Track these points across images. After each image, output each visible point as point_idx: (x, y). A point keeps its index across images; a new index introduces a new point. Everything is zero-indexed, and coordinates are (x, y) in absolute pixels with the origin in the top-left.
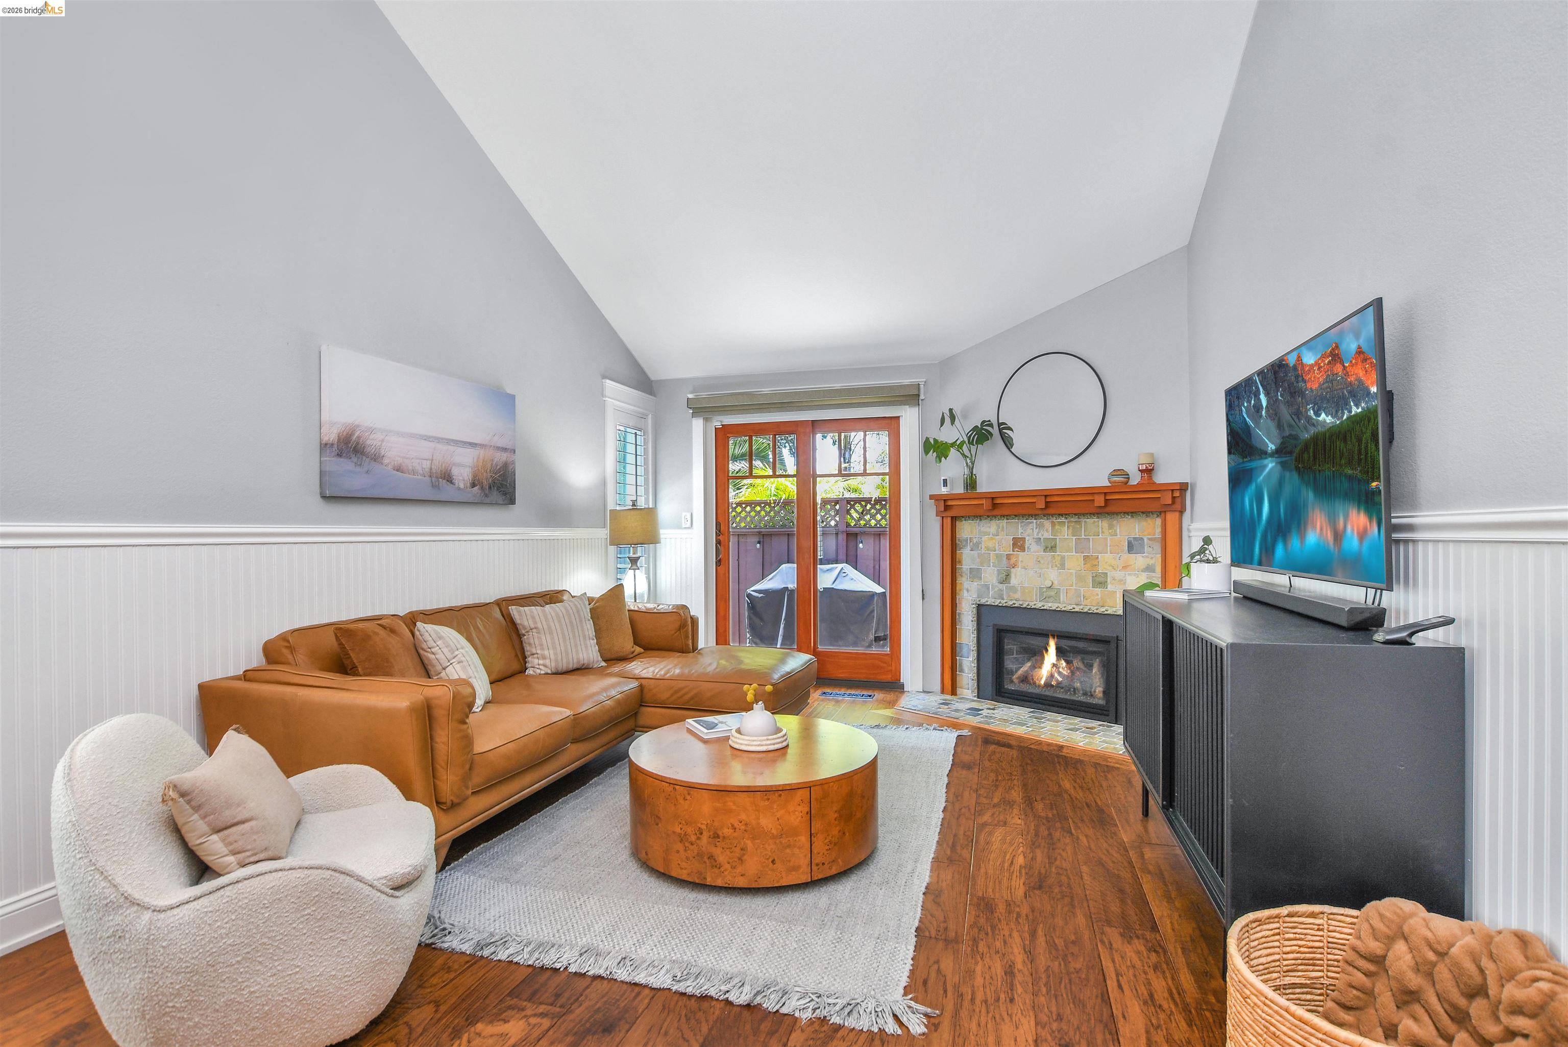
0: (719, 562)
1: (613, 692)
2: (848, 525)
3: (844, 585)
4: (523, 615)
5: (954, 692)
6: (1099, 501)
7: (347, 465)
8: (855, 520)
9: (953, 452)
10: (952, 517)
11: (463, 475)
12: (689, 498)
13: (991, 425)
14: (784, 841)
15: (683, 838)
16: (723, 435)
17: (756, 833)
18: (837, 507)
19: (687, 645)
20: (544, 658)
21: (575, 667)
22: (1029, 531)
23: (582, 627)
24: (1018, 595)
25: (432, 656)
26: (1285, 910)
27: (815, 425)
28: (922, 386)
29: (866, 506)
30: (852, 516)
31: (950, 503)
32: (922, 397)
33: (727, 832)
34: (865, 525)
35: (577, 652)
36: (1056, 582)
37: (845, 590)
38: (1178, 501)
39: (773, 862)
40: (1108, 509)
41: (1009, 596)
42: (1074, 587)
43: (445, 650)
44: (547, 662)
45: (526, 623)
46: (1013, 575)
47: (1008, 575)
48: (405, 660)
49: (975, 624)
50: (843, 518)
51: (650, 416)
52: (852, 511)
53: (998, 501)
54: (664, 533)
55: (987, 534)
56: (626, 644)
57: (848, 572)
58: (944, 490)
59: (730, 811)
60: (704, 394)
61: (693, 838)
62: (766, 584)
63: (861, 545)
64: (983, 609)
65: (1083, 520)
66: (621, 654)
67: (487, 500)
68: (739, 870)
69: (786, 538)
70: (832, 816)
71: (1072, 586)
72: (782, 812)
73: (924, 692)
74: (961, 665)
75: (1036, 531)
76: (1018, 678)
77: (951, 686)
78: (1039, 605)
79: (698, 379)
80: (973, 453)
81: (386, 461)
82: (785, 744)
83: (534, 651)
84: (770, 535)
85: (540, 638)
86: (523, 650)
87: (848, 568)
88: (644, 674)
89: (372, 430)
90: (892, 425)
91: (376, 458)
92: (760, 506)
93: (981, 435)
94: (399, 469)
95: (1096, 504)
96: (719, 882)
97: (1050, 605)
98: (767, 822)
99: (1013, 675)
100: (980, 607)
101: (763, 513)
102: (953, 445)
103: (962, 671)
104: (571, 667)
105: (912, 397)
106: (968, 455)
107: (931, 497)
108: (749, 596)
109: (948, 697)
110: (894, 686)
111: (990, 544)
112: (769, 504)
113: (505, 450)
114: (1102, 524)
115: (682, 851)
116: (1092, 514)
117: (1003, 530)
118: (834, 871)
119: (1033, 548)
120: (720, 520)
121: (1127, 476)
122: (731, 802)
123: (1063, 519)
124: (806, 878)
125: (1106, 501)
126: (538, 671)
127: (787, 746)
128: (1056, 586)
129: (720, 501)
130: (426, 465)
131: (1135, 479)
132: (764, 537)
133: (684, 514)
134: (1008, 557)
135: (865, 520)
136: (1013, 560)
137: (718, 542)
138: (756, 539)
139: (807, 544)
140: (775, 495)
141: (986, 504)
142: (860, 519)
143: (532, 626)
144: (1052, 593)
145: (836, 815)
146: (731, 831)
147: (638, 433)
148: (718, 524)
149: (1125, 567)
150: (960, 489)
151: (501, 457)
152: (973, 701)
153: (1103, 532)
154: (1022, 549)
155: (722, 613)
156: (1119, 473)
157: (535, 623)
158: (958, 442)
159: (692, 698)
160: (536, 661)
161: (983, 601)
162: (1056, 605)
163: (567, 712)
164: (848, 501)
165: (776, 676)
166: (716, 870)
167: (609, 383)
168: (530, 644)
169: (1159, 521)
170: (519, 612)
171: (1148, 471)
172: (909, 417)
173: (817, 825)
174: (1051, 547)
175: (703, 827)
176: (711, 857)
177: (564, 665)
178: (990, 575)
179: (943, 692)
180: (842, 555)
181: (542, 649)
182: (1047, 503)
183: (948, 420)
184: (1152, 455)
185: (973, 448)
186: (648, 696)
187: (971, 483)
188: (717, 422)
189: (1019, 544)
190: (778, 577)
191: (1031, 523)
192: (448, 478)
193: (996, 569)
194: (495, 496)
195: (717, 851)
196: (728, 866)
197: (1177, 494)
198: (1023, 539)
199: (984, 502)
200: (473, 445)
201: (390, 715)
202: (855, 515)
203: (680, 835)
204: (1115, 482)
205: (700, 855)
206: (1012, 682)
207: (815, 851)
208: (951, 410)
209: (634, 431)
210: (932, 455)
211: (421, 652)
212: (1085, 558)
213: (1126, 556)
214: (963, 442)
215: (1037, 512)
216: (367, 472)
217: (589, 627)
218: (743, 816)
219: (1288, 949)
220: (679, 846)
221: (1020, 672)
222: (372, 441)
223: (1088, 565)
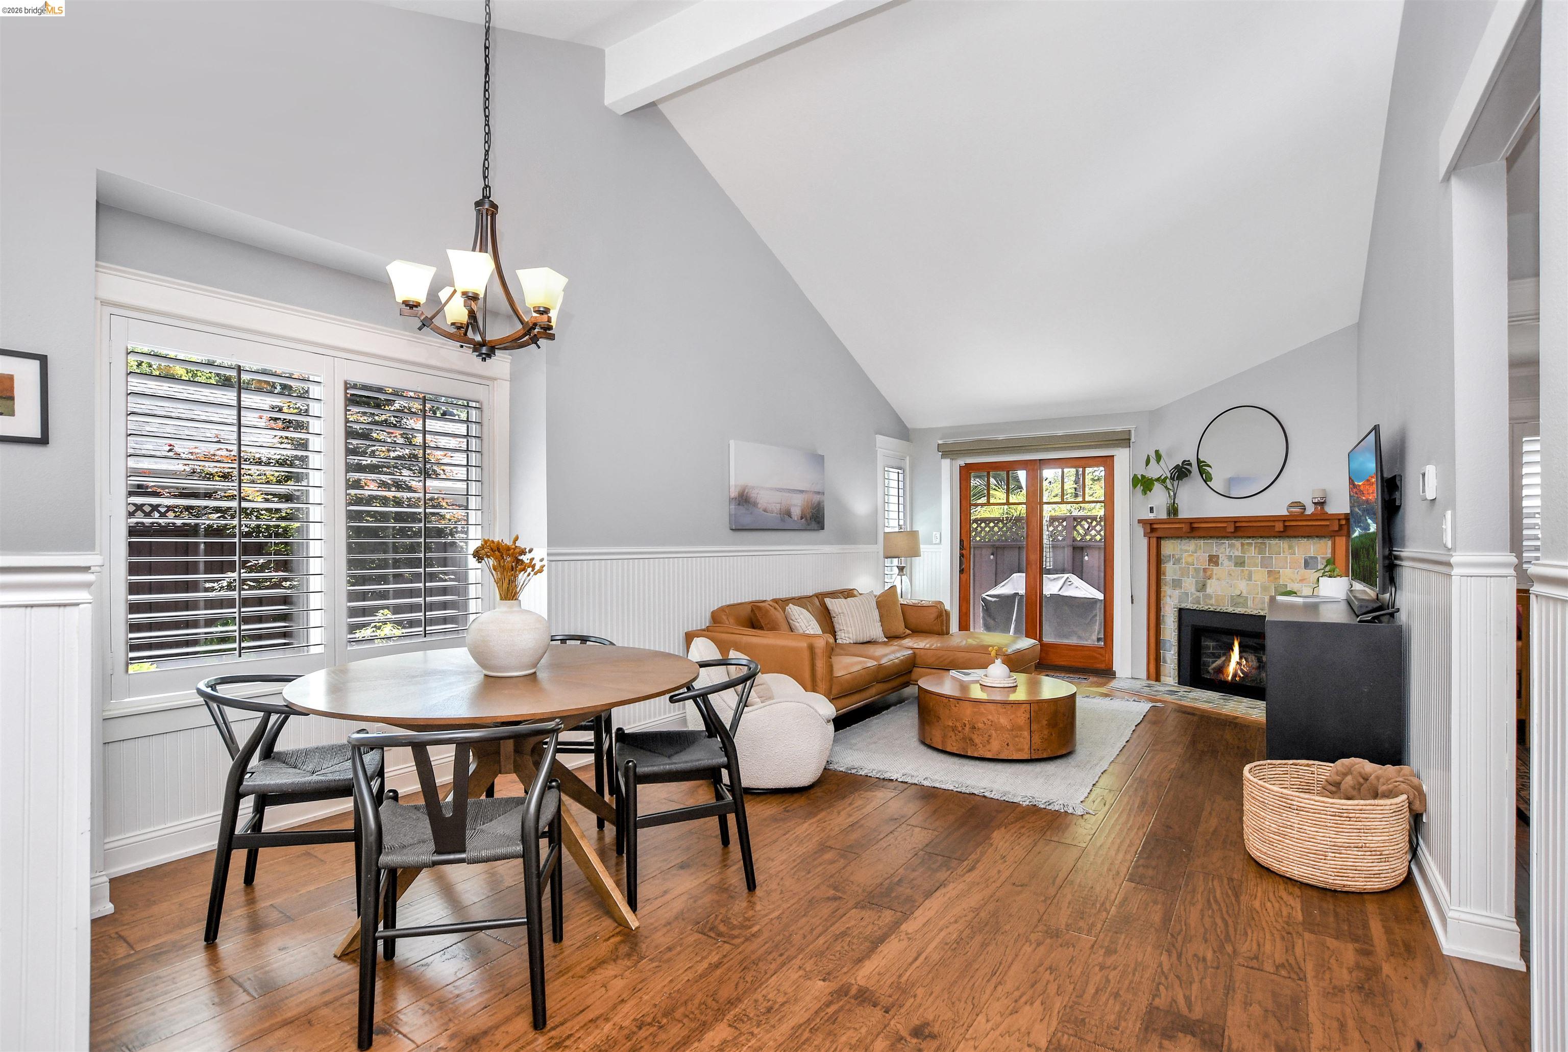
0: (961, 571)
1: (898, 655)
2: (1074, 540)
3: (1068, 592)
4: (833, 604)
5: (1158, 679)
6: (1279, 526)
7: (742, 510)
8: (1081, 534)
9: (1157, 486)
10: (1157, 538)
11: (796, 512)
12: (939, 520)
13: (1190, 465)
14: (1014, 733)
15: (954, 729)
16: (966, 472)
17: (999, 728)
18: (1065, 524)
19: (942, 630)
20: (848, 633)
21: (868, 640)
22: (1222, 550)
23: (872, 614)
24: (1213, 601)
25: (797, 624)
26: (1291, 762)
27: (1043, 463)
28: (1133, 432)
29: (1091, 523)
30: (1078, 531)
31: (1155, 526)
32: (1133, 439)
33: (981, 725)
34: (1090, 540)
35: (869, 630)
36: (1244, 592)
37: (1071, 597)
38: (1345, 528)
39: (1008, 744)
40: (1287, 534)
41: (1205, 602)
42: (1259, 596)
43: (805, 621)
44: (851, 636)
45: (836, 610)
46: (1208, 586)
47: (1204, 585)
48: (784, 625)
49: (1176, 624)
50: (1068, 533)
51: (908, 458)
52: (1079, 528)
53: (1196, 525)
54: (923, 548)
55: (1187, 551)
56: (900, 628)
57: (1073, 581)
58: (1151, 516)
59: (982, 714)
60: (950, 441)
61: (960, 729)
62: (998, 591)
63: (1086, 558)
64: (1183, 612)
65: (1267, 541)
66: (897, 634)
67: (809, 528)
68: (988, 747)
69: (1017, 550)
70: (1045, 722)
71: (1258, 594)
72: (1013, 716)
73: (1132, 678)
74: (1164, 658)
75: (1228, 550)
76: (1213, 669)
77: (1155, 674)
78: (1230, 610)
79: (946, 428)
80: (1175, 486)
81: (759, 506)
82: (1015, 684)
83: (842, 628)
84: (1004, 548)
85: (845, 620)
86: (833, 627)
87: (1074, 578)
88: (915, 646)
89: (753, 488)
90: (1107, 462)
91: (755, 504)
92: (994, 523)
93: (1181, 472)
94: (765, 511)
95: (1277, 529)
96: (976, 755)
97: (1239, 609)
98: (1003, 721)
99: (1209, 666)
100: (1181, 611)
101: (996, 529)
102: (1158, 480)
103: (1165, 662)
104: (865, 640)
105: (1124, 440)
106: (1171, 488)
107: (1140, 521)
108: (984, 600)
109: (1154, 683)
110: (1107, 673)
111: (1190, 560)
112: (1002, 521)
113: (818, 493)
114: (1283, 544)
115: (953, 737)
116: (1275, 537)
117: (1200, 548)
118: (1045, 756)
119: (1227, 563)
120: (963, 538)
121: (1304, 508)
122: (982, 708)
123: (1250, 541)
124: (1026, 756)
125: (1285, 526)
126: (845, 642)
127: (1016, 686)
128: (1244, 594)
129: (963, 524)
130: (778, 506)
131: (1310, 510)
132: (997, 549)
133: (934, 533)
134: (1205, 570)
135: (1091, 535)
136: (1209, 573)
137: (962, 555)
138: (990, 551)
139: (1034, 557)
140: (1007, 513)
141: (1185, 527)
142: (1086, 534)
143: (840, 611)
144: (1241, 600)
145: (1046, 722)
146: (983, 725)
147: (900, 471)
148: (961, 541)
149: (1302, 581)
150: (1163, 515)
151: (816, 498)
152: (1174, 686)
153: (1284, 552)
154: (1217, 564)
155: (964, 610)
156: (1296, 505)
157: (842, 608)
158: (1163, 477)
159: (950, 662)
160: (843, 635)
161: (1183, 606)
162: (1245, 610)
163: (876, 663)
164: (1075, 519)
165: (1010, 651)
166: (974, 747)
167: (880, 438)
168: (838, 623)
169: (1330, 543)
170: (831, 602)
171: (1321, 504)
172: (1121, 456)
173: (1034, 727)
174: (1240, 563)
175: (966, 722)
176: (971, 740)
177: (861, 639)
178: (1189, 585)
179: (1148, 678)
180: (1068, 565)
181: (847, 627)
182: (1236, 528)
183: (1153, 461)
184: (1324, 490)
185: (1176, 483)
186: (918, 661)
187: (1173, 510)
188: (962, 462)
189: (1214, 560)
190: (1010, 584)
191: (1223, 543)
192: (789, 514)
193: (1194, 580)
194: (814, 525)
195: (975, 737)
196: (981, 746)
197: (1343, 522)
198: (1218, 557)
199: (1183, 525)
200: (802, 492)
201: (795, 650)
202: (1082, 531)
203: (952, 727)
204: (1292, 512)
205: (964, 739)
206: (1208, 672)
207: (1033, 742)
208: (1157, 452)
209: (897, 471)
210: (1139, 488)
211: (791, 621)
212: (1269, 572)
213: (1303, 571)
214: (1166, 477)
215: (1230, 535)
216: (751, 513)
217: (876, 614)
218: (990, 717)
219: (1293, 783)
220: (952, 734)
221: (1214, 665)
222: (753, 494)
223: (1271, 578)
